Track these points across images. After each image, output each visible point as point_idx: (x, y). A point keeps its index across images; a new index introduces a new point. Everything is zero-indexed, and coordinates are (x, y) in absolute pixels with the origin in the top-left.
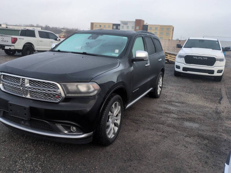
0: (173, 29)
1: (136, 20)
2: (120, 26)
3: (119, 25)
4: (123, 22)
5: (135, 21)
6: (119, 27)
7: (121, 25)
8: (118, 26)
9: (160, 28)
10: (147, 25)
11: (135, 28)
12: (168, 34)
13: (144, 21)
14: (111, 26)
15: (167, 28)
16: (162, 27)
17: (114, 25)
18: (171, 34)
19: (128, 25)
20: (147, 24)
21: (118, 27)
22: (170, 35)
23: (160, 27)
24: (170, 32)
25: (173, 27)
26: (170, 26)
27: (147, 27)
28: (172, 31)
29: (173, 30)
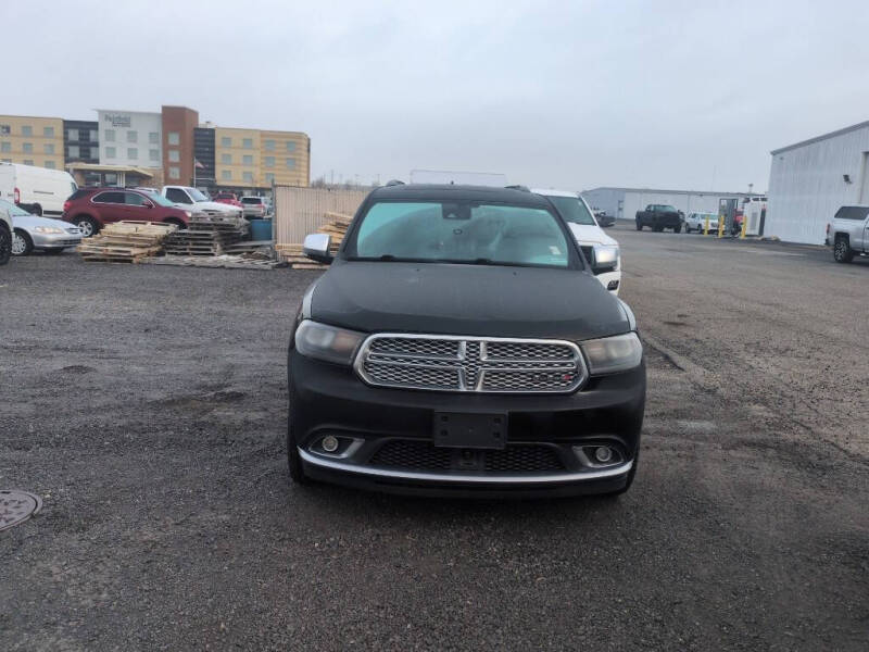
0: (309, 145)
1: (165, 108)
2: (97, 129)
3: (94, 126)
4: (111, 116)
5: (159, 111)
6: (92, 133)
7: (100, 126)
8: (88, 129)
9: (262, 142)
10: (213, 131)
11: (165, 139)
12: (293, 163)
13: (195, 114)
14: (59, 131)
15: (288, 143)
16: (270, 139)
17: (68, 125)
18: (304, 164)
19: (132, 129)
20: (209, 127)
21: (88, 134)
22: (300, 166)
23: (262, 136)
24: (300, 154)
25: (309, 140)
26: (299, 136)
27: (213, 136)
28: (306, 153)
29: (309, 151)
